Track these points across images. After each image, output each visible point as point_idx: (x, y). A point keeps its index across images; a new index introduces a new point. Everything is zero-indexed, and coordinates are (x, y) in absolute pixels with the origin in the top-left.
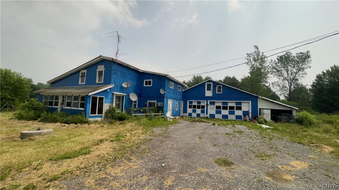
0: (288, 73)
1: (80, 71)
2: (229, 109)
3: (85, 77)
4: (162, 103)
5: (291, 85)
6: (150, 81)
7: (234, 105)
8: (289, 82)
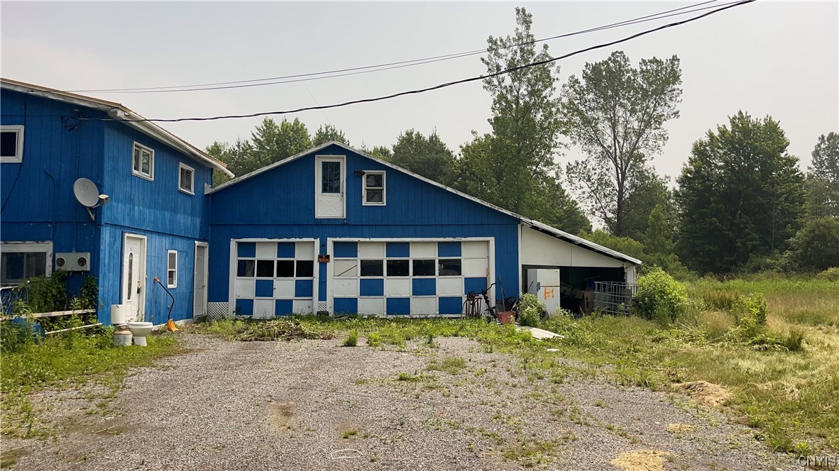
0: (614, 132)
2: (414, 275)
5: (624, 178)
6: (12, 136)
7: (431, 254)
8: (616, 165)
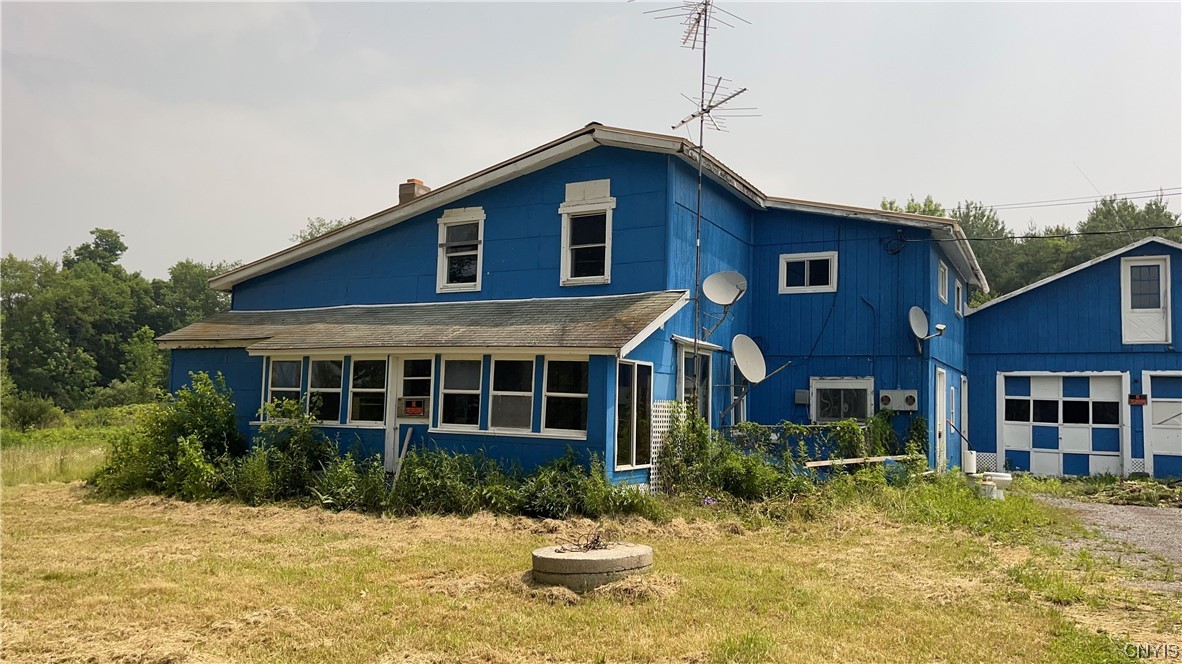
1: (438, 212)
3: (480, 247)
4: (914, 394)
6: (825, 263)
